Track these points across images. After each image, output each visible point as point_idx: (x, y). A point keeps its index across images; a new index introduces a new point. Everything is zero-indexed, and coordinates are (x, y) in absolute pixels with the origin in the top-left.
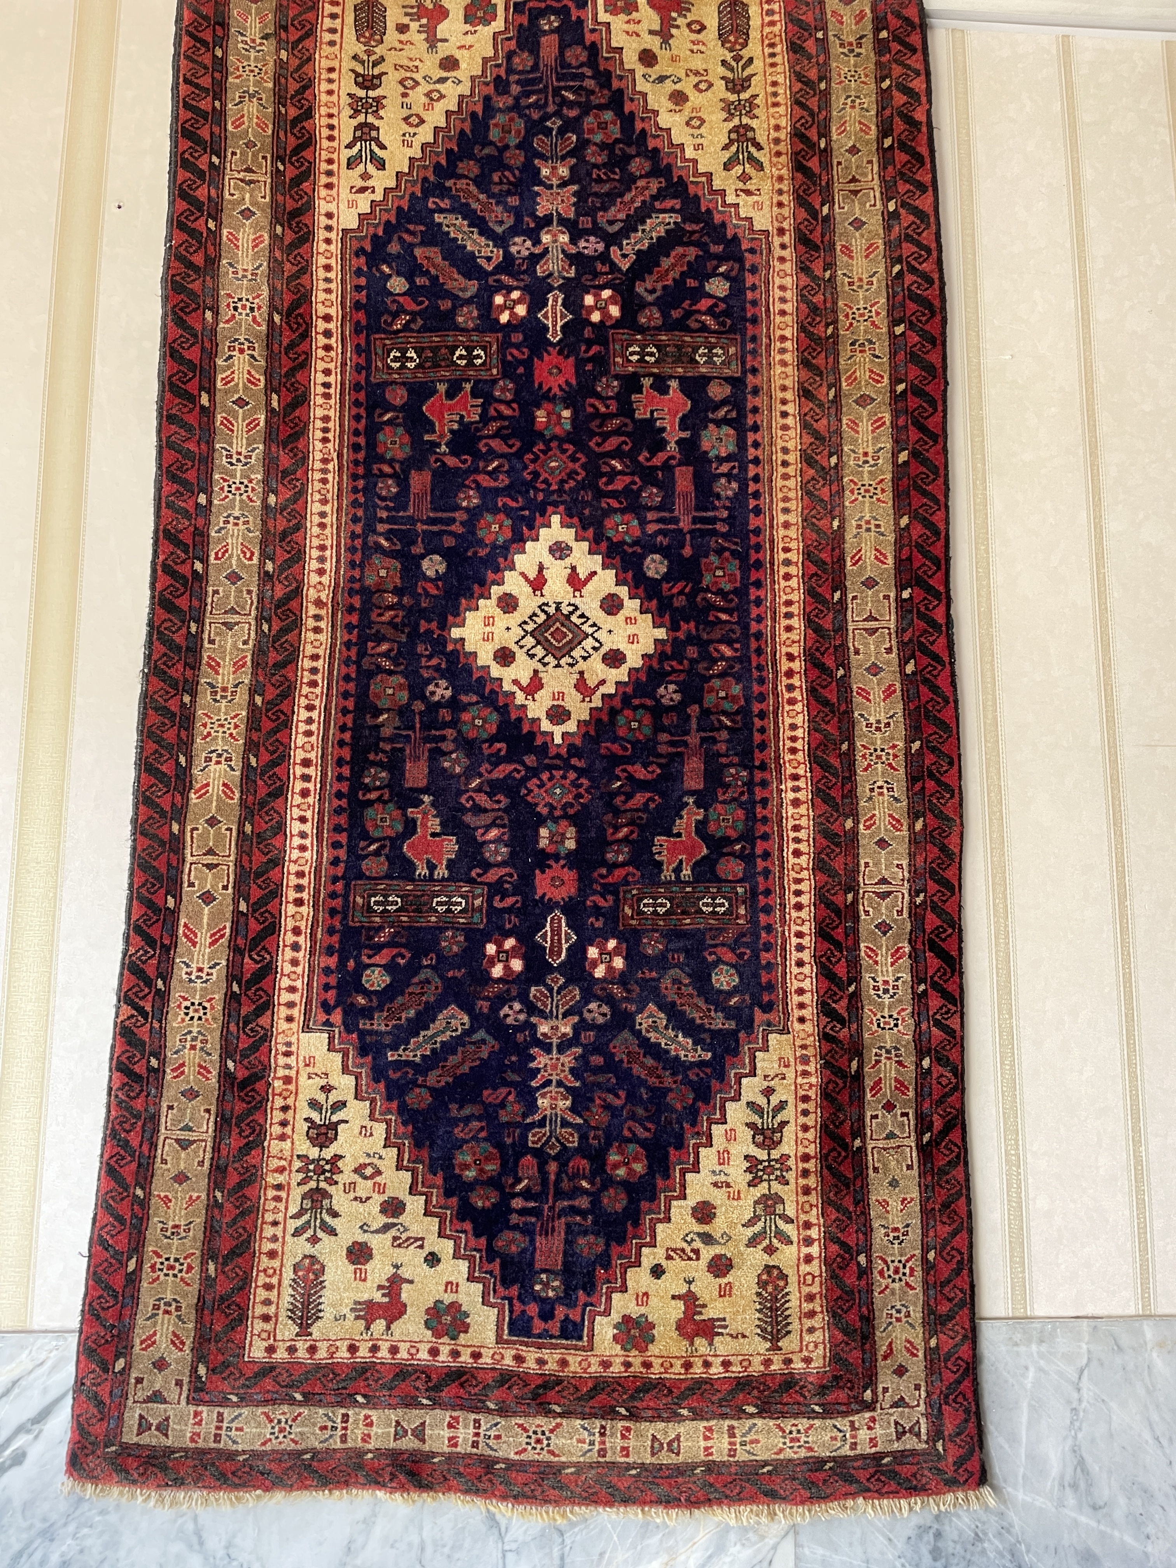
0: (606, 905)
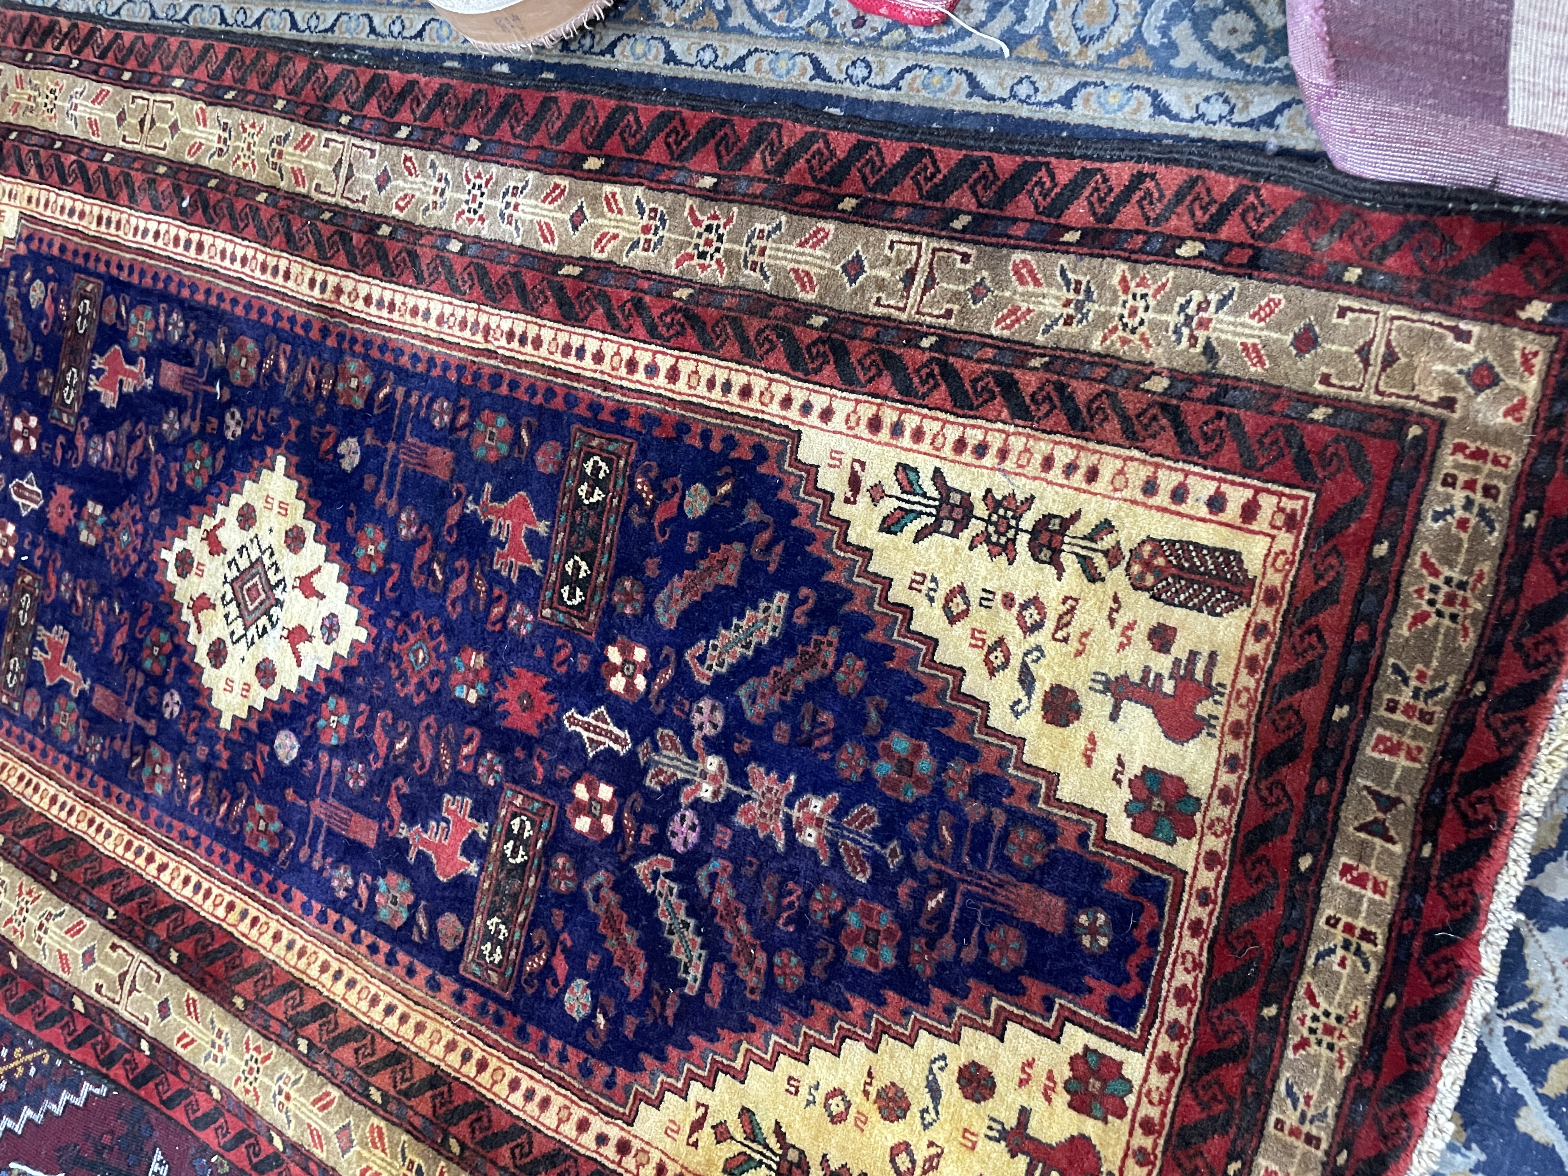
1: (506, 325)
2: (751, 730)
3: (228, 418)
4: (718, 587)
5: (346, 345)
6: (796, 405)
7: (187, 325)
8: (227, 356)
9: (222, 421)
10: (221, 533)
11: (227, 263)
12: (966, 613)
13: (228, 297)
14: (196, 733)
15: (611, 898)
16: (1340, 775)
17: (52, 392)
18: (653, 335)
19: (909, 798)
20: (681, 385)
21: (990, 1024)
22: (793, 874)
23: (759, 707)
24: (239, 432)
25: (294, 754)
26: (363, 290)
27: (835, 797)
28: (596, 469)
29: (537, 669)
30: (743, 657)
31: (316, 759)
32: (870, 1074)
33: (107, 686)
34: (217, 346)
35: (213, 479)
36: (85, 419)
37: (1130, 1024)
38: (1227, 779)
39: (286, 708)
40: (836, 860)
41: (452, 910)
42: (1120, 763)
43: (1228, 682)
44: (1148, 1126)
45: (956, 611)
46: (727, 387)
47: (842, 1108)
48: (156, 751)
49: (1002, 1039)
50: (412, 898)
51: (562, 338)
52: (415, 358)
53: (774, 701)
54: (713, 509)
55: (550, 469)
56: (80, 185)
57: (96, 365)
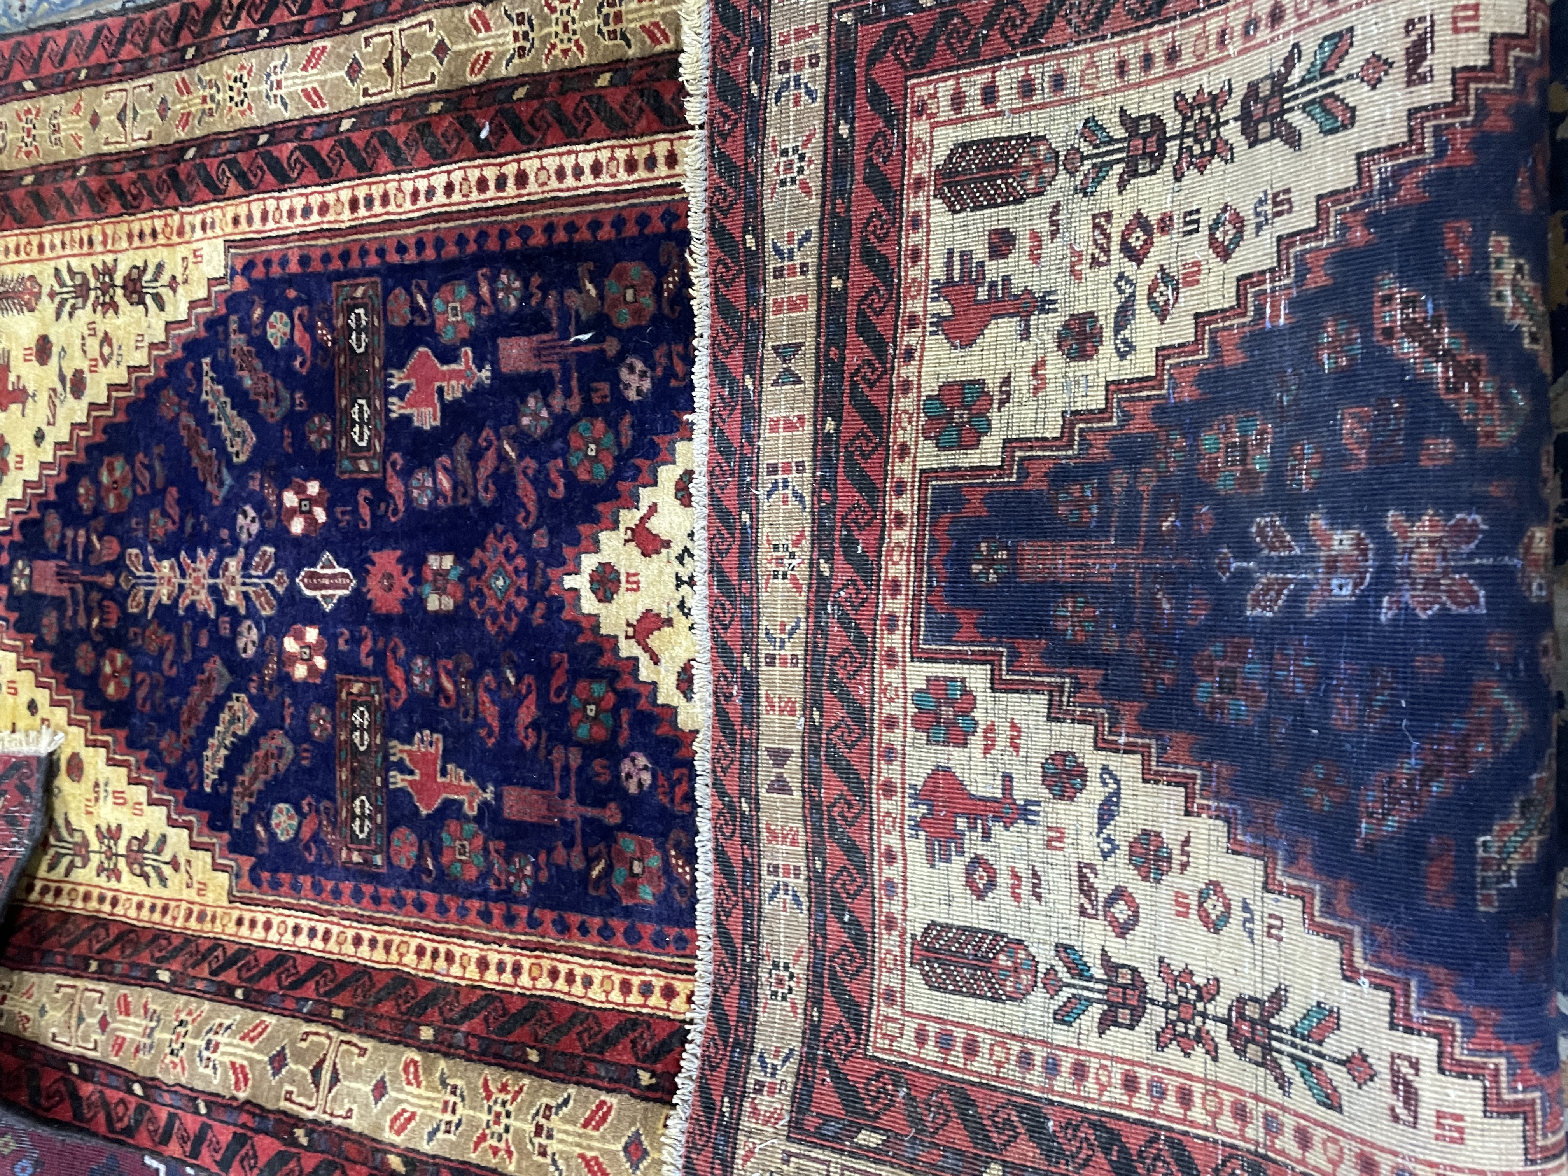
0: (363, 656)
3: (624, 374)
7: (526, 284)
8: (601, 296)
9: (616, 382)
10: (656, 525)
11: (571, 181)
13: (583, 223)
17: (334, 442)
24: (647, 385)
33: (523, 783)
34: (581, 290)
35: (620, 460)
36: (396, 456)
48: (629, 843)
56: (311, 175)
57: (396, 383)
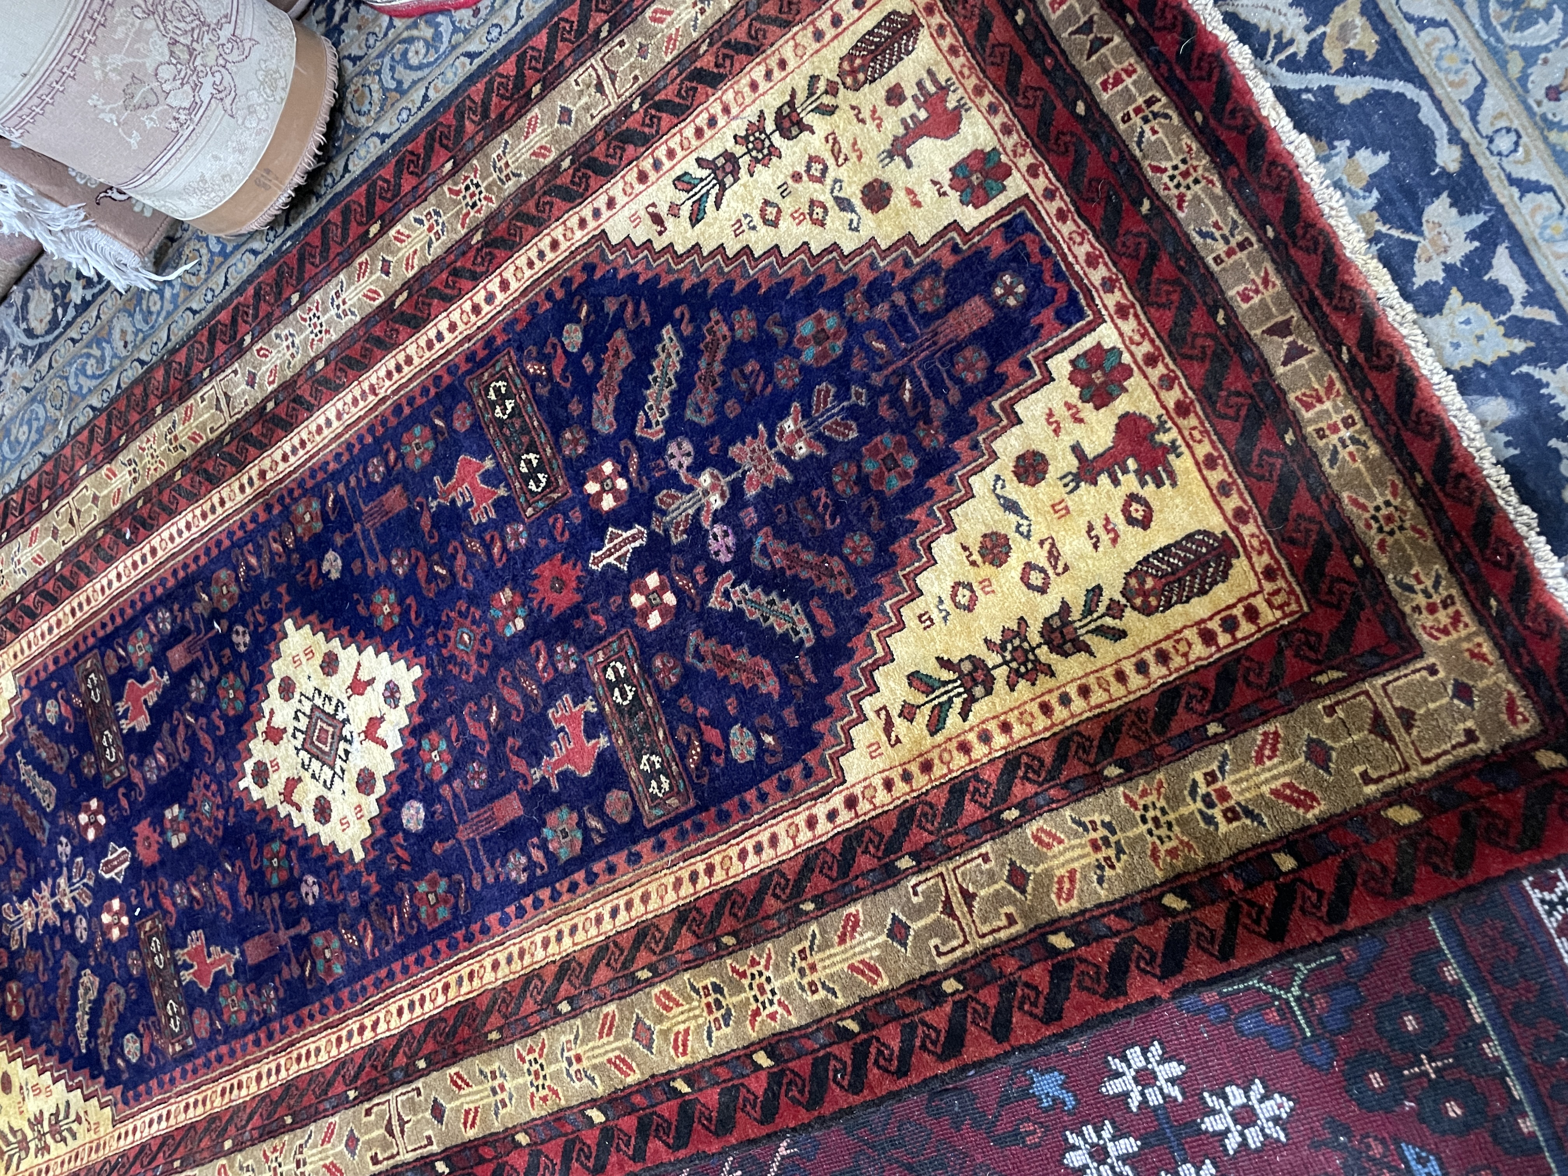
1: (382, 373)
2: (712, 430)
3: (235, 638)
4: (624, 371)
5: (287, 500)
6: (589, 218)
7: (171, 611)
8: (210, 598)
9: (232, 645)
10: (277, 722)
11: (178, 540)
12: (779, 211)
13: (190, 561)
14: (341, 890)
15: (709, 646)
16: (1051, 45)
17: (98, 768)
18: (476, 278)
19: (839, 352)
20: (514, 285)
21: (1005, 422)
22: (811, 485)
23: (707, 409)
24: (247, 638)
25: (422, 815)
26: (278, 456)
27: (796, 406)
28: (497, 390)
29: (548, 555)
30: (673, 393)
31: (440, 799)
32: (965, 548)
33: (253, 935)
34: (200, 600)
35: (247, 692)
36: (133, 757)
37: (1081, 315)
38: (998, 121)
39: (396, 788)
40: (829, 443)
41: (608, 789)
42: (935, 183)
43: (950, 74)
44: (1151, 360)
45: (771, 217)
46: (541, 255)
47: (968, 593)
48: (319, 940)
49: (1020, 422)
50: (575, 815)
51: (422, 342)
52: (338, 456)
53: (713, 396)
54: (585, 332)
55: (468, 423)
56: (48, 606)
57: (121, 710)
